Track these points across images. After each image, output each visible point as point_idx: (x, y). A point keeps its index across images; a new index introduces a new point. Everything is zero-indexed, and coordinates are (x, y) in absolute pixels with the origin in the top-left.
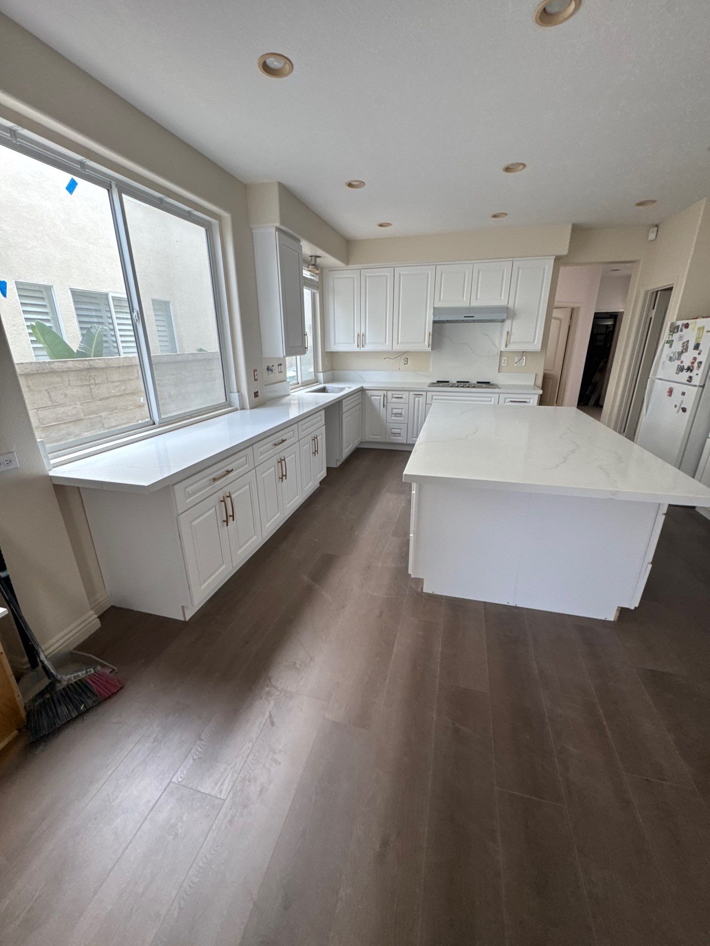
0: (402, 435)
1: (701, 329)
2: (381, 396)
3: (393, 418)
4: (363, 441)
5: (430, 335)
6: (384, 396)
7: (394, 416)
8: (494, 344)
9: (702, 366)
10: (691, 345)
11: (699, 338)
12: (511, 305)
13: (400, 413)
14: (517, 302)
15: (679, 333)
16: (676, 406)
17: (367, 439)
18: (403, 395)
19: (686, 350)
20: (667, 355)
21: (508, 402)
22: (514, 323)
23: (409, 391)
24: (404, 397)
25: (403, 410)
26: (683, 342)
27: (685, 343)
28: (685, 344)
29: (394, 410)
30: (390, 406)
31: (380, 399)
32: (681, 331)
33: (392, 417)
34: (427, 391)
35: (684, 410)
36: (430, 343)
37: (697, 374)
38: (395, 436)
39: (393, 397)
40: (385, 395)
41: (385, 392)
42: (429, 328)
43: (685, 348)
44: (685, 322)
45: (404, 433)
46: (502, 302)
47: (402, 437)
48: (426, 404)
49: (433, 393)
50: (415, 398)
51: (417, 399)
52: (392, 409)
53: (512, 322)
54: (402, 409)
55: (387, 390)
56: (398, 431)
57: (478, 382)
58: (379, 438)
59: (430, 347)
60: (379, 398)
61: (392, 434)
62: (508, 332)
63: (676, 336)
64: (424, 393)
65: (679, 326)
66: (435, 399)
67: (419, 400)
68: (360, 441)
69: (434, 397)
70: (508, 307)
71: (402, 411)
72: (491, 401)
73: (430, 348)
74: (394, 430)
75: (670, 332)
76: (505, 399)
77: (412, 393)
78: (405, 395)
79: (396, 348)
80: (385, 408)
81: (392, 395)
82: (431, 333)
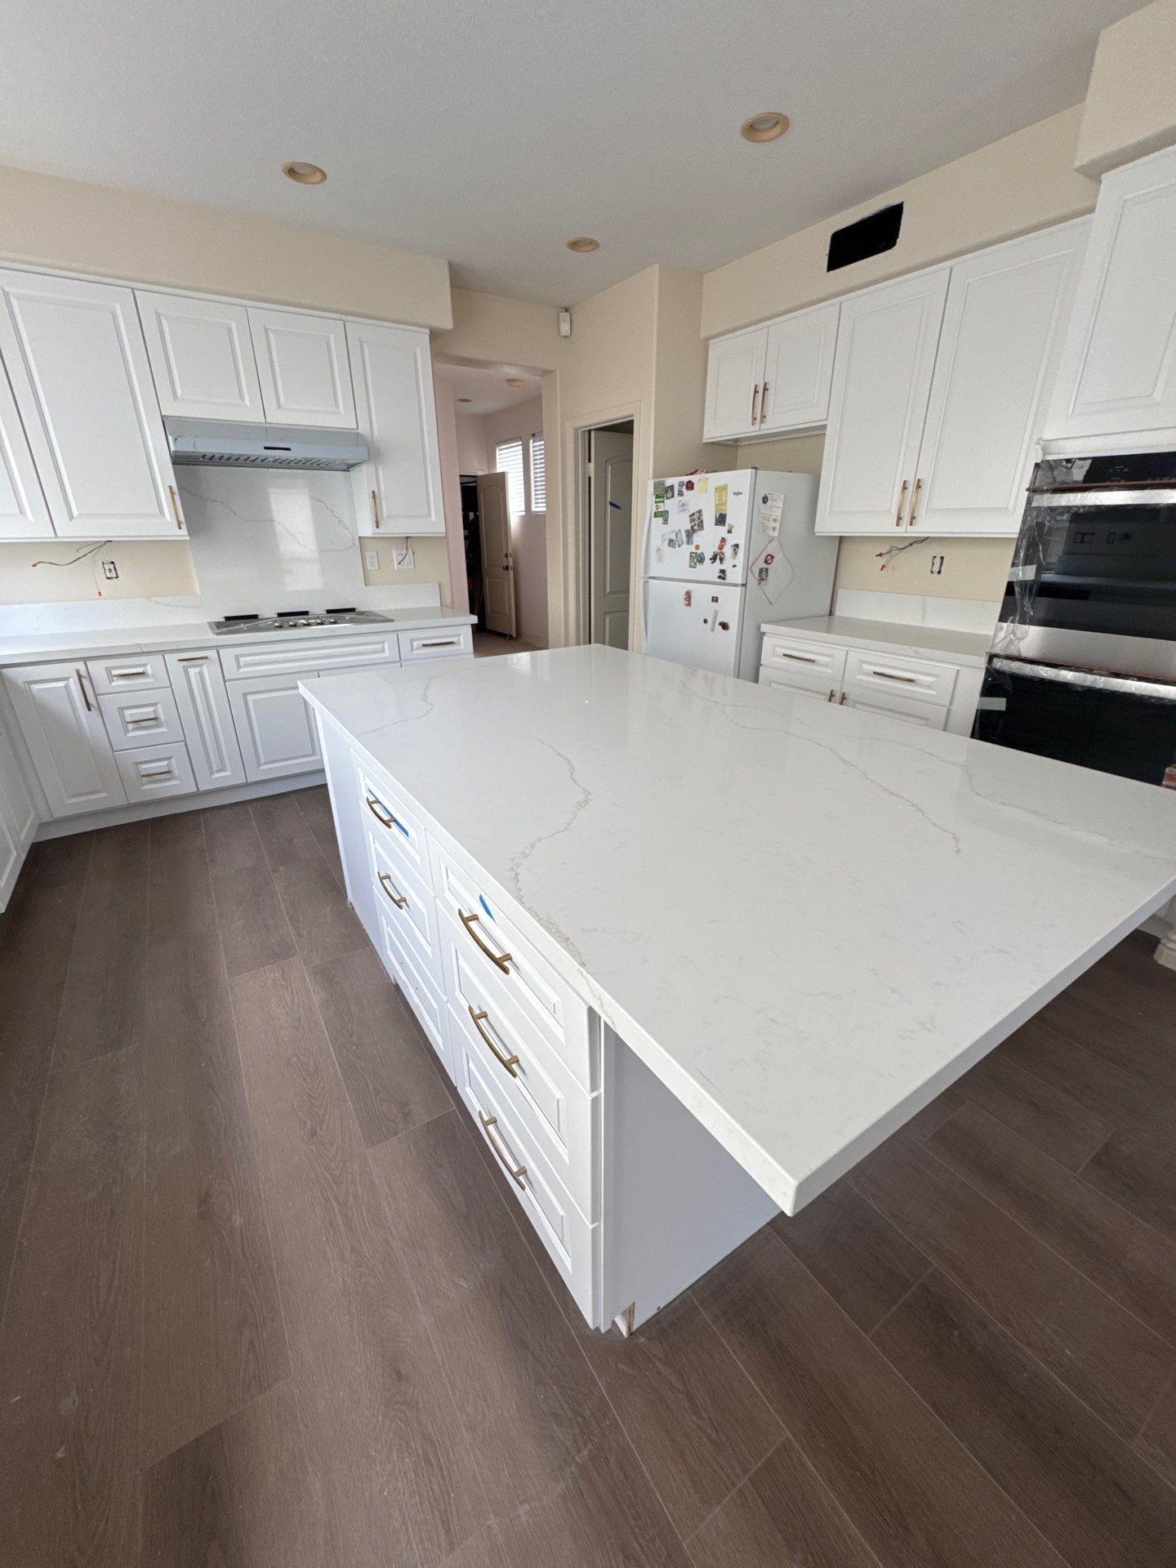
0: (176, 772)
1: (721, 490)
2: (66, 679)
3: (130, 734)
4: (46, 819)
5: (172, 493)
6: (80, 677)
7: (135, 729)
8: (340, 522)
9: (741, 551)
10: (709, 518)
11: (720, 504)
12: (363, 429)
13: (153, 716)
14: (376, 424)
15: (677, 498)
16: (705, 621)
17: (58, 814)
18: (145, 665)
19: (701, 526)
20: (663, 536)
21: (418, 648)
22: (380, 472)
23: (163, 652)
24: (149, 670)
25: (159, 706)
26: (692, 513)
27: (694, 514)
28: (696, 516)
29: (128, 712)
30: (110, 704)
31: (67, 687)
32: (681, 494)
33: (126, 731)
34: (217, 648)
35: (724, 626)
36: (182, 518)
37: (734, 566)
38: (155, 782)
39: (111, 677)
40: (83, 672)
41: (80, 666)
42: (166, 476)
43: (697, 522)
44: (686, 479)
45: (178, 766)
46: (340, 419)
47: (176, 779)
48: (225, 681)
49: (239, 651)
50: (186, 669)
51: (193, 672)
52: (121, 709)
53: (376, 469)
54: (155, 704)
55: (85, 660)
56: (162, 765)
57: (329, 611)
58: (102, 799)
59: (184, 526)
60: (62, 684)
61: (145, 779)
62: (373, 492)
63: (670, 505)
64: (212, 654)
65: (672, 487)
66: (246, 665)
67: (201, 674)
68: (38, 822)
69: (242, 660)
70: (358, 433)
71: (155, 712)
72: (383, 650)
73: (184, 531)
74: (147, 768)
75: (657, 497)
76: (412, 641)
77: (172, 659)
78: (152, 665)
79: (67, 530)
80: (94, 711)
81: (108, 670)
82: (175, 489)
